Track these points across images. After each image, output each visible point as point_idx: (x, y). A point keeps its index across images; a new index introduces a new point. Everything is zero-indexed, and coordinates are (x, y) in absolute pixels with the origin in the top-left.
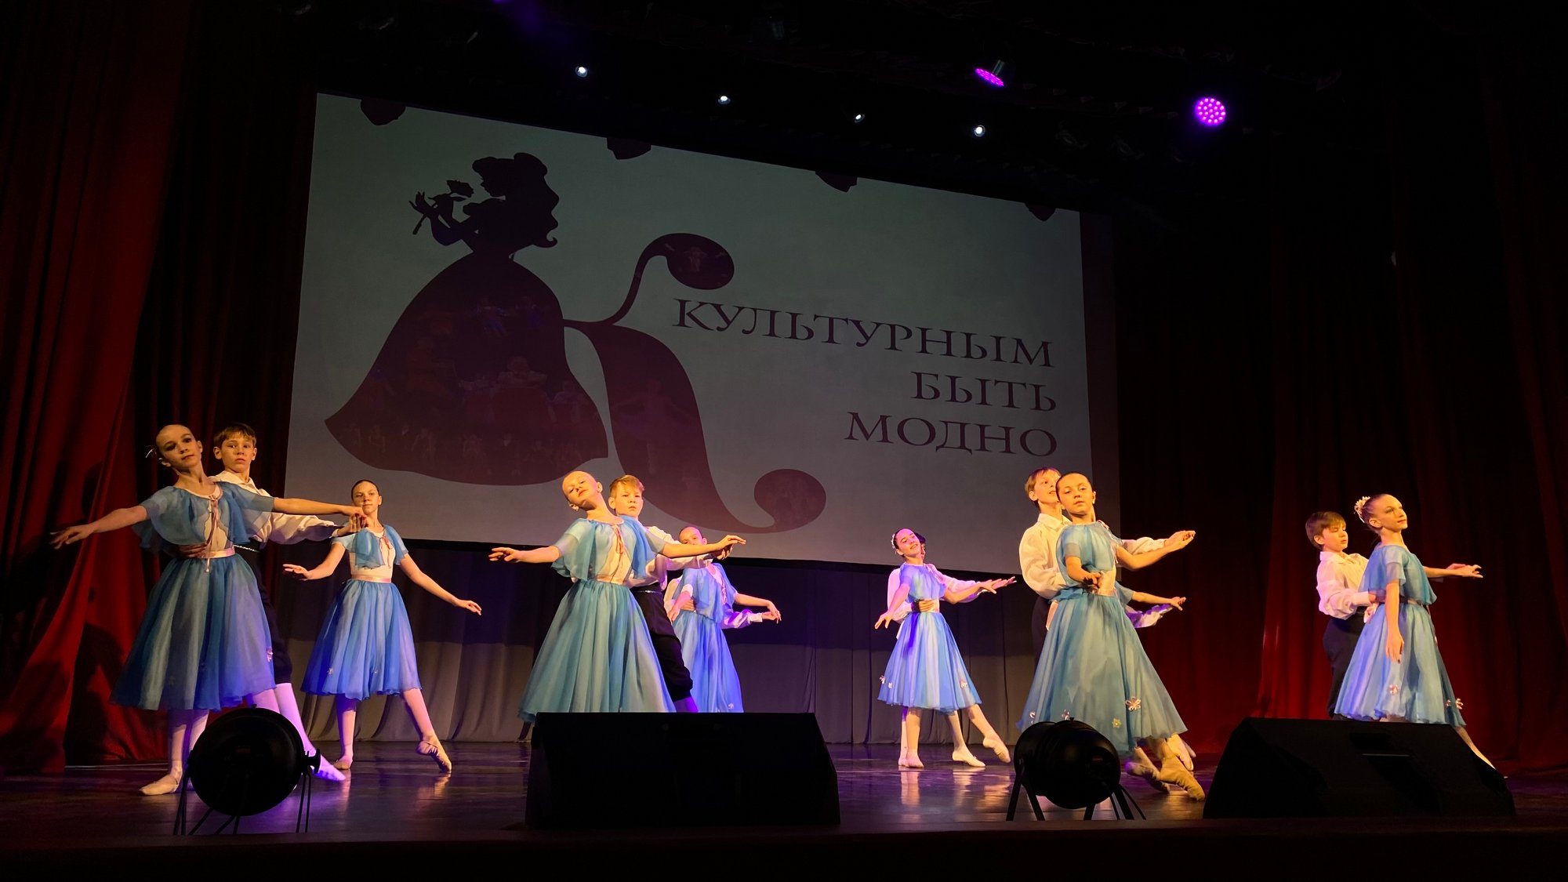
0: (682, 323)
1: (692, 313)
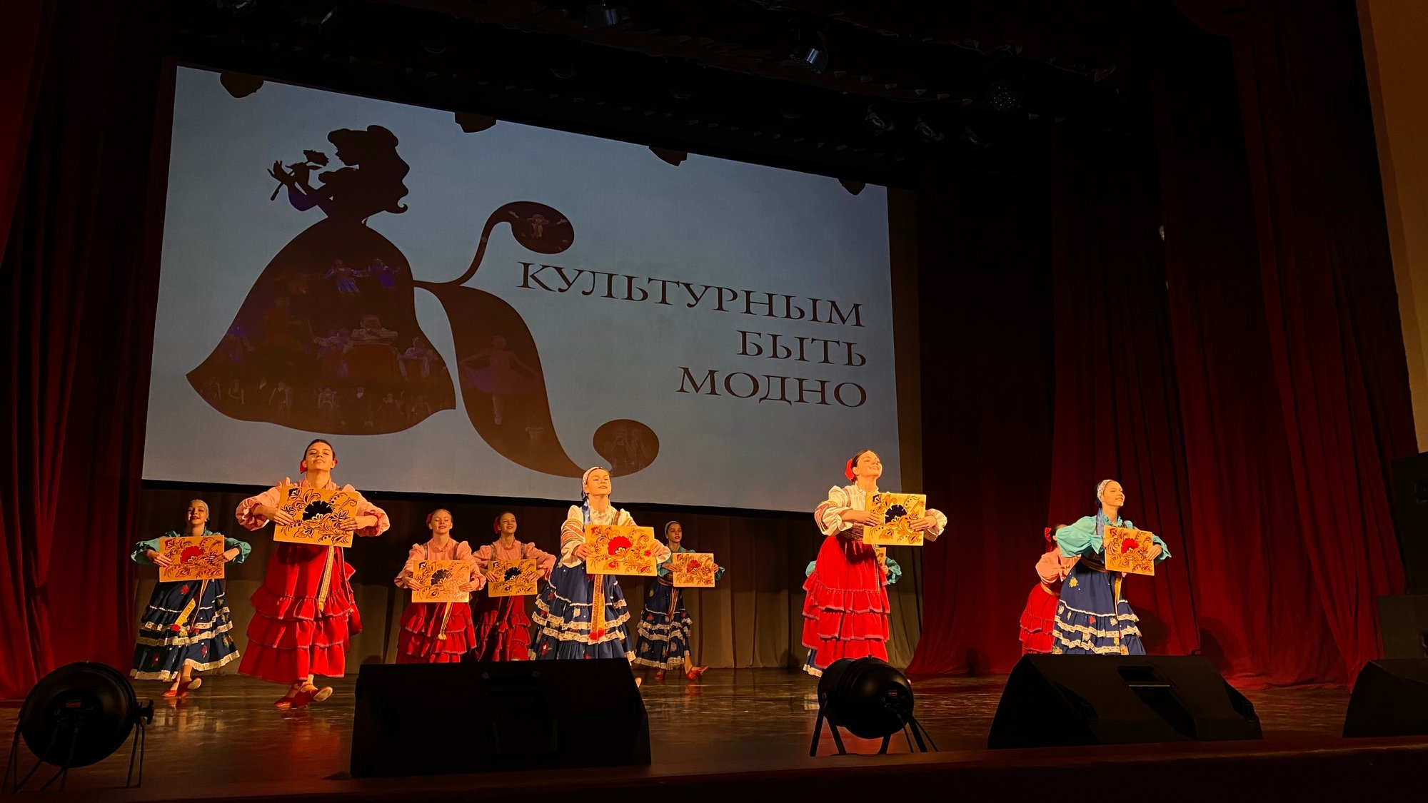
0: (526, 285)
1: (535, 275)
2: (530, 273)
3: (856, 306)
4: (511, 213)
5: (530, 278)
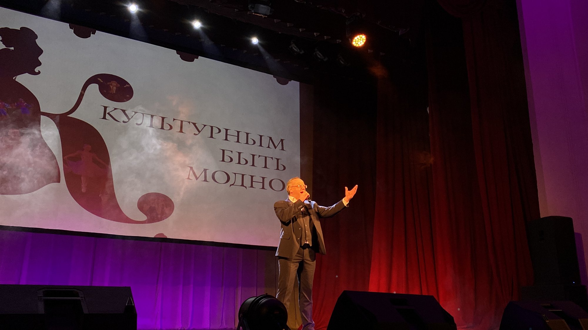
0: (104, 118)
1: (110, 113)
2: (107, 112)
3: (282, 140)
4: (99, 79)
5: (107, 115)
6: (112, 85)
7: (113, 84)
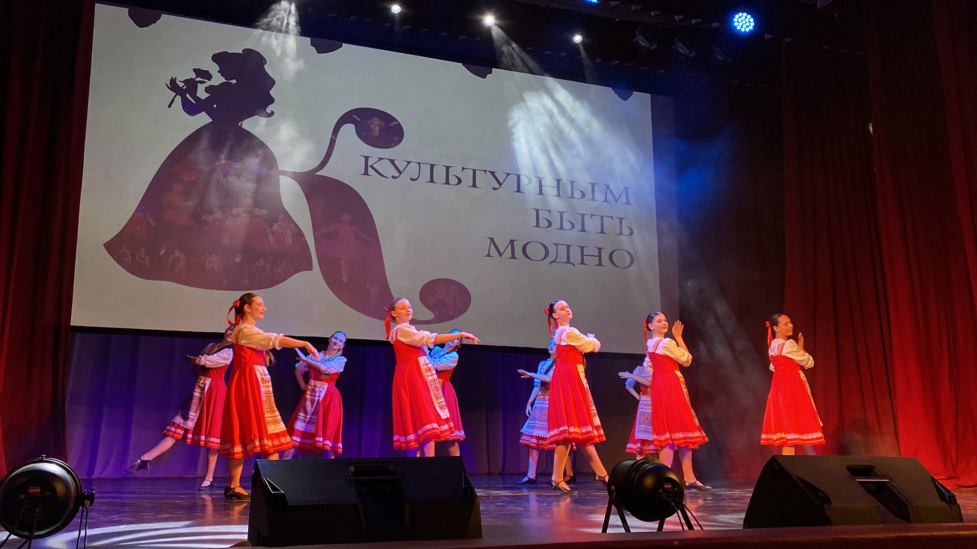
0: (366, 173)
2: (369, 165)
3: (626, 189)
4: (355, 116)
6: (373, 124)
7: (374, 122)
